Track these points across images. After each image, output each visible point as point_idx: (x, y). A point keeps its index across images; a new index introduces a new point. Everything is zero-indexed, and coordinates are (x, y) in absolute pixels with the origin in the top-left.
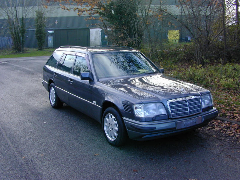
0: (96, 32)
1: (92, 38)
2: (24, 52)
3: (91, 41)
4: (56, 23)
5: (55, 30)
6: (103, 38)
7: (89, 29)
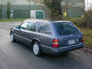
0: (34, 12)
1: (31, 15)
2: (1, 20)
3: (31, 16)
4: (14, 7)
5: (14, 11)
6: (36, 15)
7: (30, 11)
